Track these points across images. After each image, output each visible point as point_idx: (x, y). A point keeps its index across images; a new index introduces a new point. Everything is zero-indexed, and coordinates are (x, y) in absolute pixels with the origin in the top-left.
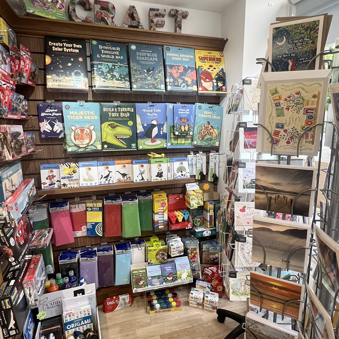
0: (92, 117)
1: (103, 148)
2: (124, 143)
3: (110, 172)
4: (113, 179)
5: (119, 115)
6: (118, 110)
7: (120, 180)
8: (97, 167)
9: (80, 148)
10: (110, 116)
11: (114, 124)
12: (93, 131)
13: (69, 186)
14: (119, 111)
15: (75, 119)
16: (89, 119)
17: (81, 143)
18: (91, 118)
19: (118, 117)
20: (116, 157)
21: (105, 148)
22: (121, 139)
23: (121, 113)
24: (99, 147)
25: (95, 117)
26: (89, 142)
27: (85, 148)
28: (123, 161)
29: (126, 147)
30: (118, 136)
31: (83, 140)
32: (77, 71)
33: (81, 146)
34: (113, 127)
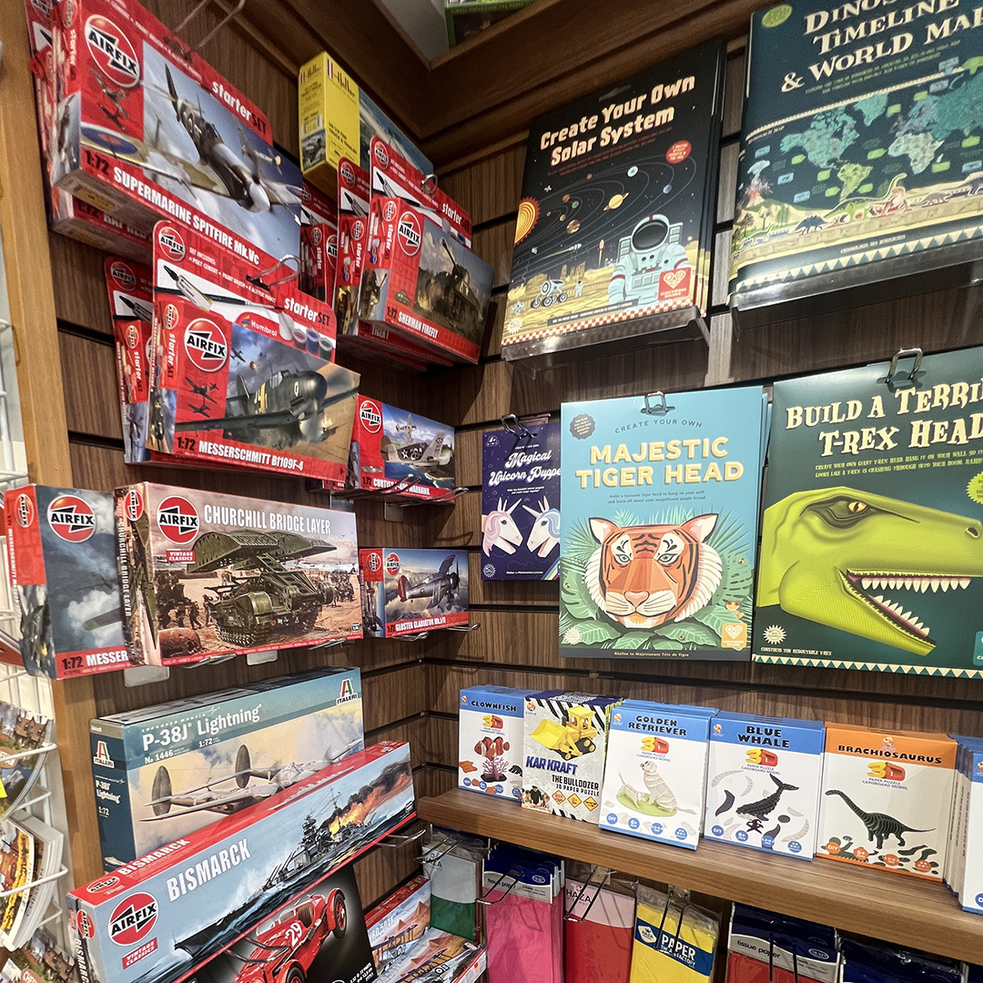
0: (713, 470)
1: (756, 640)
2: (913, 621)
3: (782, 787)
4: (801, 835)
5: (903, 437)
6: (892, 405)
7: (850, 850)
8: (705, 744)
9: (623, 631)
10: (828, 452)
11: (849, 500)
12: (705, 547)
13: (553, 805)
14: (904, 409)
15: (615, 482)
16: (689, 479)
17: (631, 609)
18: (702, 472)
19: (886, 453)
20: (844, 703)
21: (770, 645)
22: (889, 593)
23: (916, 424)
24: (735, 636)
25: (729, 464)
26: (674, 602)
27: (654, 634)
28: (888, 740)
29: (925, 649)
30: (872, 577)
31: (644, 594)
32: (647, 219)
33: (628, 623)
34: (841, 519)
